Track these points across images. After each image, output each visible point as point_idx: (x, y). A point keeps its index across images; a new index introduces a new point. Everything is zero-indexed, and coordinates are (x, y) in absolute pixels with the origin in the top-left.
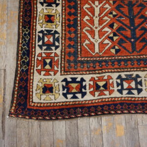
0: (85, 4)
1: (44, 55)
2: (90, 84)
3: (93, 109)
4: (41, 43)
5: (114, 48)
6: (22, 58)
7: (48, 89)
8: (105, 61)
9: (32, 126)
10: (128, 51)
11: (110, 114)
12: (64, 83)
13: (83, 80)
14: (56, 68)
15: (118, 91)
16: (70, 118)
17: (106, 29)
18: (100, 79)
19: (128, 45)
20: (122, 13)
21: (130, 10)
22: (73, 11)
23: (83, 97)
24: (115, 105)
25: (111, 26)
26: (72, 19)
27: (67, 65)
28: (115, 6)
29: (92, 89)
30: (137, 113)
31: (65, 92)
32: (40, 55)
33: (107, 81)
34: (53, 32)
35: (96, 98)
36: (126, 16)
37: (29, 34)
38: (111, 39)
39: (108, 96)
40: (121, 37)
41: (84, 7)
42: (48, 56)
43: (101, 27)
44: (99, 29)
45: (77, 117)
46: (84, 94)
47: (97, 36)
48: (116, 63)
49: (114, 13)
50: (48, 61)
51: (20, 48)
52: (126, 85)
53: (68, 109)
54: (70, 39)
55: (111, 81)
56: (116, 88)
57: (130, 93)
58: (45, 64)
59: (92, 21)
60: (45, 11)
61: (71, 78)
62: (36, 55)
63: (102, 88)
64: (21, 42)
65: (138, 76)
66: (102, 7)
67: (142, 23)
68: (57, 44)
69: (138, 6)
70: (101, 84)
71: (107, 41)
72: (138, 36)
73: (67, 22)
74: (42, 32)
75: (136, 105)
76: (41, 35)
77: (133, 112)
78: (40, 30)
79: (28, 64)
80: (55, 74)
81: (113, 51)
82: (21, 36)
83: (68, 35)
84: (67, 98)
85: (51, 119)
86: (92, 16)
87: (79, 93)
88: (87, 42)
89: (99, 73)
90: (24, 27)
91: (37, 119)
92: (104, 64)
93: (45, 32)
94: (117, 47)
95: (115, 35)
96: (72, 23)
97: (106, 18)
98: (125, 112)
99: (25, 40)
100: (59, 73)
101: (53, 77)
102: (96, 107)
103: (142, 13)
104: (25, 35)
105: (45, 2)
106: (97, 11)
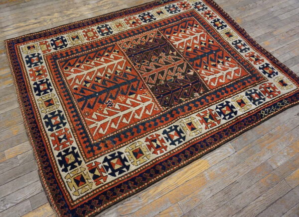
0: (212, 86)
1: (267, 95)
6: (281, 107)
7: (283, 83)
8: (239, 61)
10: (223, 52)
12: (272, 76)
13: (260, 68)
19: (220, 54)
21: (196, 59)
23: (269, 64)
25: (215, 66)
27: (260, 79)
31: (275, 74)
32: (269, 97)
33: (249, 56)
34: (248, 96)
36: (201, 60)
37: (264, 110)
38: (223, 63)
39: (257, 53)
40: (217, 58)
41: (215, 85)
43: (220, 71)
48: (235, 56)
49: (205, 67)
51: (277, 112)
59: (221, 77)
62: (271, 99)
64: (272, 114)
68: (253, 91)
70: (254, 59)
71: (226, 64)
73: (234, 91)
74: (254, 103)
76: (257, 103)
78: (255, 105)
80: (272, 83)
81: (230, 59)
82: (269, 115)
84: (277, 72)
86: (217, 79)
87: (269, 67)
88: (236, 75)
89: (249, 62)
92: (241, 61)
93: (252, 101)
94: (226, 58)
95: (219, 62)
96: (232, 88)
97: (212, 70)
99: (269, 111)
101: (274, 83)
103: (192, 52)
104: (266, 113)
105: (232, 112)
106: (211, 77)
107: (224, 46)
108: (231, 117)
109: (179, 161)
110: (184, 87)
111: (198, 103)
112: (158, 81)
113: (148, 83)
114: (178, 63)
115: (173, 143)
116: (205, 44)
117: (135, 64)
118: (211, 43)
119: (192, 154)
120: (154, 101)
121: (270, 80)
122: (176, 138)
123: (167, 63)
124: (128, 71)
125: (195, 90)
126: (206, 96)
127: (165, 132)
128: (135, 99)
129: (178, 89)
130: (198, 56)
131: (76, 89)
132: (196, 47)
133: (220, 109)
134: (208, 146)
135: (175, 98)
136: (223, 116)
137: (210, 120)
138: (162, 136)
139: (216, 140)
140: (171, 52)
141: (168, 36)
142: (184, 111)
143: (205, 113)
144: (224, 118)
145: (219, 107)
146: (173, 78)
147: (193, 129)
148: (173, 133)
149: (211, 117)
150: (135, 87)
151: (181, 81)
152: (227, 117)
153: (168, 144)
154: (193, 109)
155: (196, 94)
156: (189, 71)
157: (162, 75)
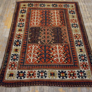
1: (12, 63)
2: (27, 74)
3: (27, 83)
4: (12, 58)
5: (38, 61)
6: (4, 63)
7: (11, 75)
9: (3, 89)
10: (43, 62)
11: (33, 85)
12: (18, 73)
13: (25, 72)
14: (16, 67)
15: (38, 76)
16: (18, 86)
17: (36, 54)
18: (31, 72)
19: (43, 60)
20: (42, 49)
21: (45, 48)
22: (25, 48)
23: (24, 78)
24: (36, 82)
25: (38, 53)
26: (24, 50)
27: (20, 66)
28: (40, 46)
29: (28, 76)
30: (44, 85)
31: (18, 76)
32: (11, 62)
33: (34, 73)
34: (17, 55)
35: (29, 79)
37: (8, 55)
38: (37, 58)
39: (33, 78)
41: (29, 47)
42: (14, 63)
44: (33, 54)
45: (20, 86)
46: (24, 77)
47: (32, 57)
48: (38, 66)
49: (39, 49)
50: (13, 65)
51: (4, 60)
52: (41, 74)
53: (18, 83)
54: (22, 57)
55: (35, 73)
56: (37, 76)
57: (42, 77)
58: (12, 66)
59: (31, 51)
60: (15, 48)
61: (21, 71)
63: (31, 75)
64: (5, 58)
65: (45, 71)
66: (35, 47)
67: (49, 52)
68: (17, 59)
69: (48, 47)
71: (35, 58)
72: (47, 57)
75: (44, 82)
76: (12, 56)
77: (42, 85)
78: (12, 54)
79: (6, 66)
83: (22, 56)
84: (18, 79)
85: (10, 87)
88: (28, 58)
89: (31, 70)
90: (7, 53)
91: (5, 86)
92: (33, 66)
93: (14, 55)
94: (39, 61)
95: (39, 56)
96: (24, 52)
97: (36, 50)
98: (39, 85)
100: (16, 69)
101: (14, 71)
102: (28, 82)
105: (16, 45)
106: (33, 48)
107: (46, 65)
108: (15, 43)
109: (14, 23)
110: (35, 37)
111: (26, 37)
112: (42, 31)
113: (42, 27)
114: (46, 41)
115: (19, 24)
116: (51, 58)
117: (53, 28)
118: (51, 61)
119: (13, 26)
120: (35, 26)
121: (16, 71)
122: (20, 25)
123: (48, 37)
124: (51, 25)
125: (32, 39)
126: (27, 41)
127: (23, 24)
128: (39, 22)
129: (35, 34)
130: (46, 50)
131: (50, 11)
132: (51, 53)
133: (19, 42)
134: (12, 31)
135: (32, 32)
136: (17, 41)
137: (18, 36)
138: (23, 22)
139: (12, 34)
140: (53, 41)
141: (63, 45)
142: (26, 32)
143: (21, 37)
144: (16, 41)
145: (20, 42)
146: (40, 35)
147: (19, 30)
148: (22, 25)
149: (19, 37)
150: (43, 24)
151: (38, 37)
152: (15, 42)
153: (20, 23)
154: (25, 34)
155: (29, 38)
156: (40, 42)
157: (44, 33)
